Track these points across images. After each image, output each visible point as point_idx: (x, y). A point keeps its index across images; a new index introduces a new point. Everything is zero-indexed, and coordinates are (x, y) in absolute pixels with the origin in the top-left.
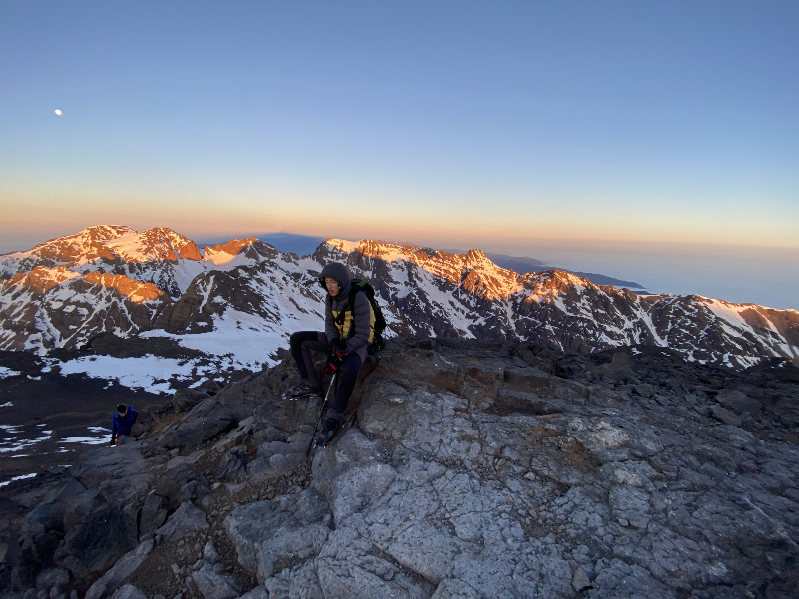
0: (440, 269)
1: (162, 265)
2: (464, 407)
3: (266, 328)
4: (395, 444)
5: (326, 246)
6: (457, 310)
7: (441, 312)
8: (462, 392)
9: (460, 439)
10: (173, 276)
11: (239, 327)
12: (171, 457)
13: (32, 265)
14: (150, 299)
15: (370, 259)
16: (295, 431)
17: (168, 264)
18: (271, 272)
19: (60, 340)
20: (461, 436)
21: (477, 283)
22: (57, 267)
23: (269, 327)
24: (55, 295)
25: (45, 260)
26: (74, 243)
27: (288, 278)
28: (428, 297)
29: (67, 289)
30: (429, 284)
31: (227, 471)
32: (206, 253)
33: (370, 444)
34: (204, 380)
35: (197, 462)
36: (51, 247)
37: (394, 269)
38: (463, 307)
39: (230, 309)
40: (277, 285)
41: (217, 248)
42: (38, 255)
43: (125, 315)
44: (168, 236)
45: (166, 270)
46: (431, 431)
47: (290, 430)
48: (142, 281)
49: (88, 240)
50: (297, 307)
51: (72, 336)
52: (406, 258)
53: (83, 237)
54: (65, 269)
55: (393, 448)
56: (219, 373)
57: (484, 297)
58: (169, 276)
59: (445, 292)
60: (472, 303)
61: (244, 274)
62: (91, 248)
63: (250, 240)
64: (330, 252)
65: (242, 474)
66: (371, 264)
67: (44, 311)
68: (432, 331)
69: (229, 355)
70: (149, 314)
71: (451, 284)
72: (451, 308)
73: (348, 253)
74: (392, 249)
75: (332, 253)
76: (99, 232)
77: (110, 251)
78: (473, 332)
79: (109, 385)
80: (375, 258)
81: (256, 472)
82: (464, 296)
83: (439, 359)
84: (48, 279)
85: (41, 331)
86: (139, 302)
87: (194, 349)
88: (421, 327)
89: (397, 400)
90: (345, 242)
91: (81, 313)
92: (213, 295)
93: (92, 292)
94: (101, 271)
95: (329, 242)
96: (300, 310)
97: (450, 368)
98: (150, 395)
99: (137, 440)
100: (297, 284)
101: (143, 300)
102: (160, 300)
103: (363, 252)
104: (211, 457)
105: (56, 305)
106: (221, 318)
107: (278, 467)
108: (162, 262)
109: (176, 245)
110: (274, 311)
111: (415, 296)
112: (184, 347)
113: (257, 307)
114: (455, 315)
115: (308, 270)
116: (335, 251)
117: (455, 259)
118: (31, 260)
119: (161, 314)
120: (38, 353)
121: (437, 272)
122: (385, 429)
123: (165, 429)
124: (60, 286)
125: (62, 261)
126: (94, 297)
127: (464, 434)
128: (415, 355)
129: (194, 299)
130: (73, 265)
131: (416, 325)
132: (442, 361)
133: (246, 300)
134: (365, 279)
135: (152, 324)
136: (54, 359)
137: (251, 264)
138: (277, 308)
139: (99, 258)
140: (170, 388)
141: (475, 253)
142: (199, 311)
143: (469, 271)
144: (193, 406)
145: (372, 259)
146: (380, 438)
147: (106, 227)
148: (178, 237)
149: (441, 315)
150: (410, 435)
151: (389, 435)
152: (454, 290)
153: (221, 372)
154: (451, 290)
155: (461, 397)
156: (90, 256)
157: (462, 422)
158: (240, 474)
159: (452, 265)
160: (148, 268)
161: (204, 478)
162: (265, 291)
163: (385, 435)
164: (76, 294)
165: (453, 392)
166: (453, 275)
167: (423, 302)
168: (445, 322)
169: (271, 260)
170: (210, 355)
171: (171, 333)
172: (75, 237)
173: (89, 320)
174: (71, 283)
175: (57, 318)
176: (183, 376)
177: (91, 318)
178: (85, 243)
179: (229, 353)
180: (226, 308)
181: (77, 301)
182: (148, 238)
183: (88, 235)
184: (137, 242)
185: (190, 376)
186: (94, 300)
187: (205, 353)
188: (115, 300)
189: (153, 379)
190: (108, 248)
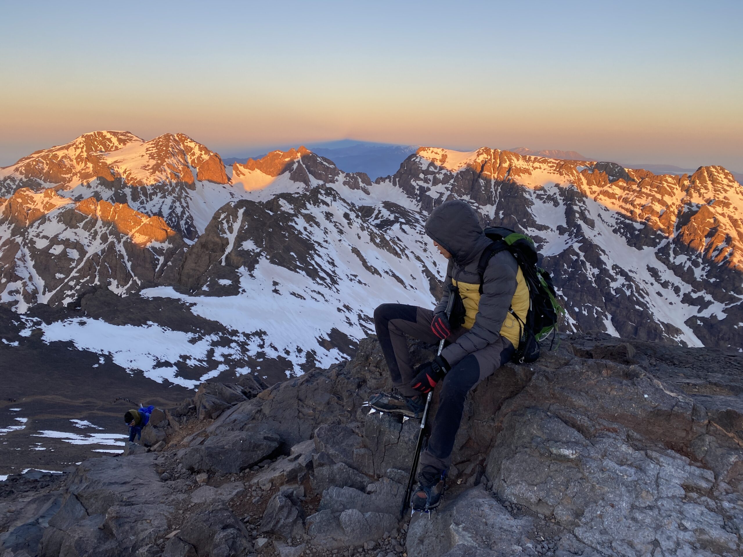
0: (632, 203)
1: (173, 190)
2: (704, 484)
3: (315, 295)
4: (560, 531)
5: (418, 160)
6: (665, 285)
7: (630, 287)
8: (700, 456)
9: (698, 545)
10: (188, 207)
11: (276, 291)
12: (196, 485)
13: (14, 187)
14: (156, 240)
15: (493, 183)
16: (379, 477)
17: (182, 188)
18: (327, 205)
19: (44, 294)
20: (699, 540)
21: (712, 233)
22: (44, 190)
23: (319, 293)
24: (40, 230)
25: (30, 180)
26: (65, 157)
27: (352, 215)
28: (603, 257)
29: (55, 221)
30: (608, 231)
31: (278, 522)
32: (234, 172)
33: (513, 522)
34: (222, 368)
35: (232, 500)
36: (38, 162)
37: (538, 203)
38: (677, 281)
39: (264, 262)
40: (335, 226)
41: (250, 164)
42: (21, 173)
43: (124, 262)
44: (184, 146)
45: (178, 199)
46: (634, 519)
47: (371, 474)
48: (147, 213)
49: (82, 152)
50: (364, 263)
51: (58, 288)
52: (564, 181)
53: (77, 148)
54: (53, 193)
55: (556, 538)
56: (244, 360)
57: (727, 261)
58: (182, 207)
59: (640, 248)
60: (699, 273)
61: (286, 207)
62: (86, 164)
63: (298, 152)
64: (423, 172)
65: (298, 531)
66: (495, 191)
67: (26, 251)
68: (608, 323)
69: (260, 334)
70: (154, 263)
71: (655, 233)
72: (652, 280)
73: (454, 173)
74: (537, 165)
75: (426, 172)
76: (96, 140)
77: (109, 167)
78: (697, 332)
79: (101, 362)
80: (503, 182)
81: (319, 531)
82: (681, 259)
83: (652, 385)
84: (32, 207)
85: (21, 279)
86: (142, 244)
87: (212, 320)
88: (585, 313)
89: (567, 452)
90: (451, 155)
91: (70, 256)
92: (240, 239)
93: (85, 228)
94: (97, 197)
95: (422, 153)
96: (368, 268)
97: (676, 404)
98: (150, 382)
99: (149, 451)
100: (365, 225)
101: (147, 242)
102: (169, 243)
103: (482, 170)
104: (251, 496)
105: (41, 244)
106: (252, 276)
107: (353, 530)
108: (173, 185)
109: (194, 160)
110: (328, 268)
111: (578, 255)
112: (198, 315)
113: (303, 260)
114: (659, 294)
115: (384, 203)
116: (432, 169)
117: (665, 184)
118: (13, 180)
119: (170, 263)
120: (16, 308)
121: (627, 210)
122: (540, 500)
123: (185, 440)
124: (47, 216)
125: (50, 182)
126: (87, 234)
127: (706, 537)
128: (600, 372)
129: (215, 243)
130: (63, 188)
131: (577, 310)
132: (657, 389)
133: (288, 249)
134: (482, 219)
135: (157, 278)
136: (35, 319)
137: (297, 191)
138: (334, 265)
139: (95, 178)
140: (176, 376)
141: (711, 175)
142: (221, 262)
143: (694, 209)
144: (223, 411)
145: (497, 183)
146: (532, 515)
147: (105, 133)
148: (197, 147)
149: (628, 293)
150: (592, 520)
151: (548, 513)
152: (659, 247)
153: (246, 359)
154: (654, 245)
155: (699, 464)
156: (85, 176)
157: (702, 514)
158: (295, 531)
159: (659, 196)
160: (155, 193)
161: (243, 526)
162: (317, 235)
163: (539, 510)
164: (65, 230)
165: (680, 451)
166: (660, 217)
167: (593, 266)
168: (637, 307)
169: (328, 185)
170: (233, 330)
171: (181, 293)
172: (67, 148)
173: (79, 267)
174: (59, 213)
175: (41, 262)
176: (195, 359)
177: (82, 264)
178: (79, 157)
179: (260, 330)
180: (259, 260)
181: (66, 239)
182: (157, 149)
183: (82, 145)
184: (143, 156)
185: (204, 361)
186: (86, 238)
187: (227, 328)
188: (112, 240)
189: (154, 360)
190: (106, 163)
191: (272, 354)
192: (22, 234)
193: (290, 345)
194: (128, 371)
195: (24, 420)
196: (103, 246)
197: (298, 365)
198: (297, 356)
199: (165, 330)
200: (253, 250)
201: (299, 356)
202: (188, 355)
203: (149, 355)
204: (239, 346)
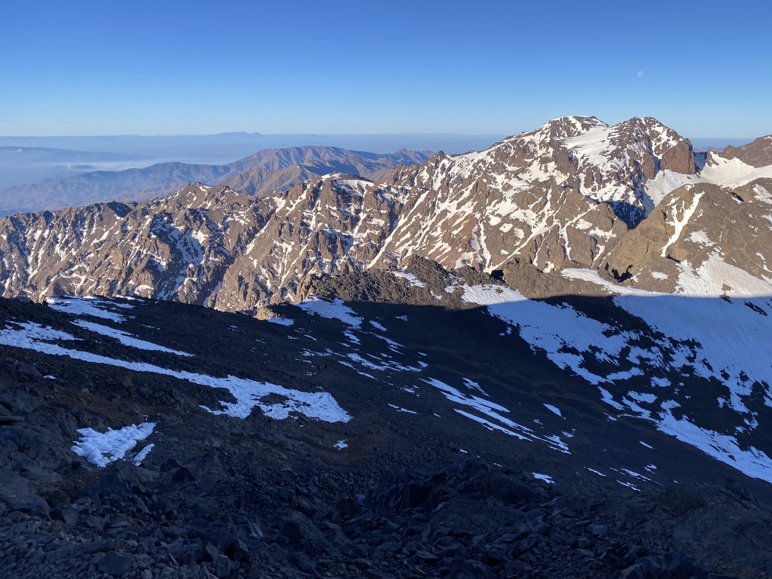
1: (629, 178)
14: (600, 228)
17: (639, 177)
19: (489, 267)
22: (507, 173)
36: (507, 147)
39: (716, 259)
43: (564, 247)
54: (513, 175)
62: (548, 149)
67: (482, 226)
70: (594, 251)
77: (568, 153)
79: (508, 332)
84: (494, 186)
85: (474, 250)
86: (585, 230)
87: (635, 315)
91: (516, 235)
92: (689, 229)
98: (552, 365)
101: (590, 229)
106: (695, 273)
119: (609, 254)
124: (504, 196)
125: (514, 166)
126: (534, 215)
129: (658, 231)
136: (460, 279)
139: (553, 162)
142: (661, 253)
147: (571, 118)
148: (665, 132)
156: (544, 160)
160: (609, 180)
164: (517, 210)
170: (658, 333)
172: (534, 134)
173: (522, 246)
174: (515, 194)
175: (491, 238)
176: (606, 353)
177: (525, 244)
178: (543, 142)
179: (693, 340)
180: (710, 256)
181: (516, 219)
182: (620, 134)
183: (548, 130)
184: (603, 141)
185: (616, 358)
186: (533, 219)
187: (651, 328)
188: (557, 224)
189: (561, 343)
190: (566, 149)
191: (703, 372)
192: (481, 211)
193: (731, 368)
194: (532, 347)
195: (424, 365)
196: (547, 229)
197: (738, 395)
198: (738, 384)
199: (580, 315)
200: (704, 243)
201: (741, 384)
202: (599, 347)
203: (557, 337)
204: (662, 353)
